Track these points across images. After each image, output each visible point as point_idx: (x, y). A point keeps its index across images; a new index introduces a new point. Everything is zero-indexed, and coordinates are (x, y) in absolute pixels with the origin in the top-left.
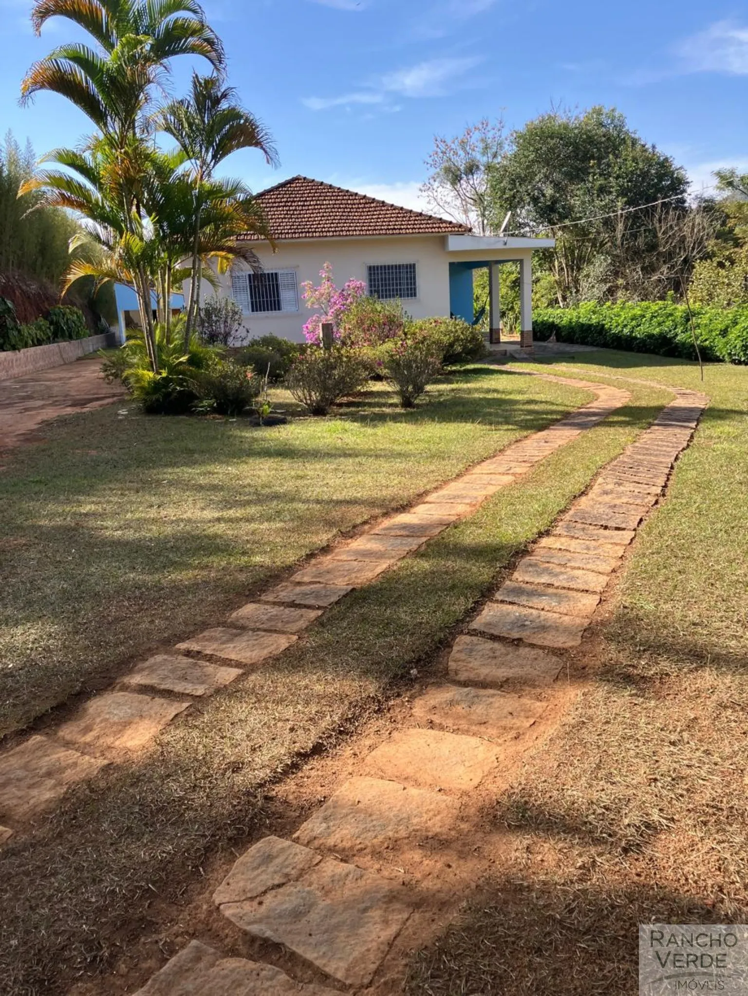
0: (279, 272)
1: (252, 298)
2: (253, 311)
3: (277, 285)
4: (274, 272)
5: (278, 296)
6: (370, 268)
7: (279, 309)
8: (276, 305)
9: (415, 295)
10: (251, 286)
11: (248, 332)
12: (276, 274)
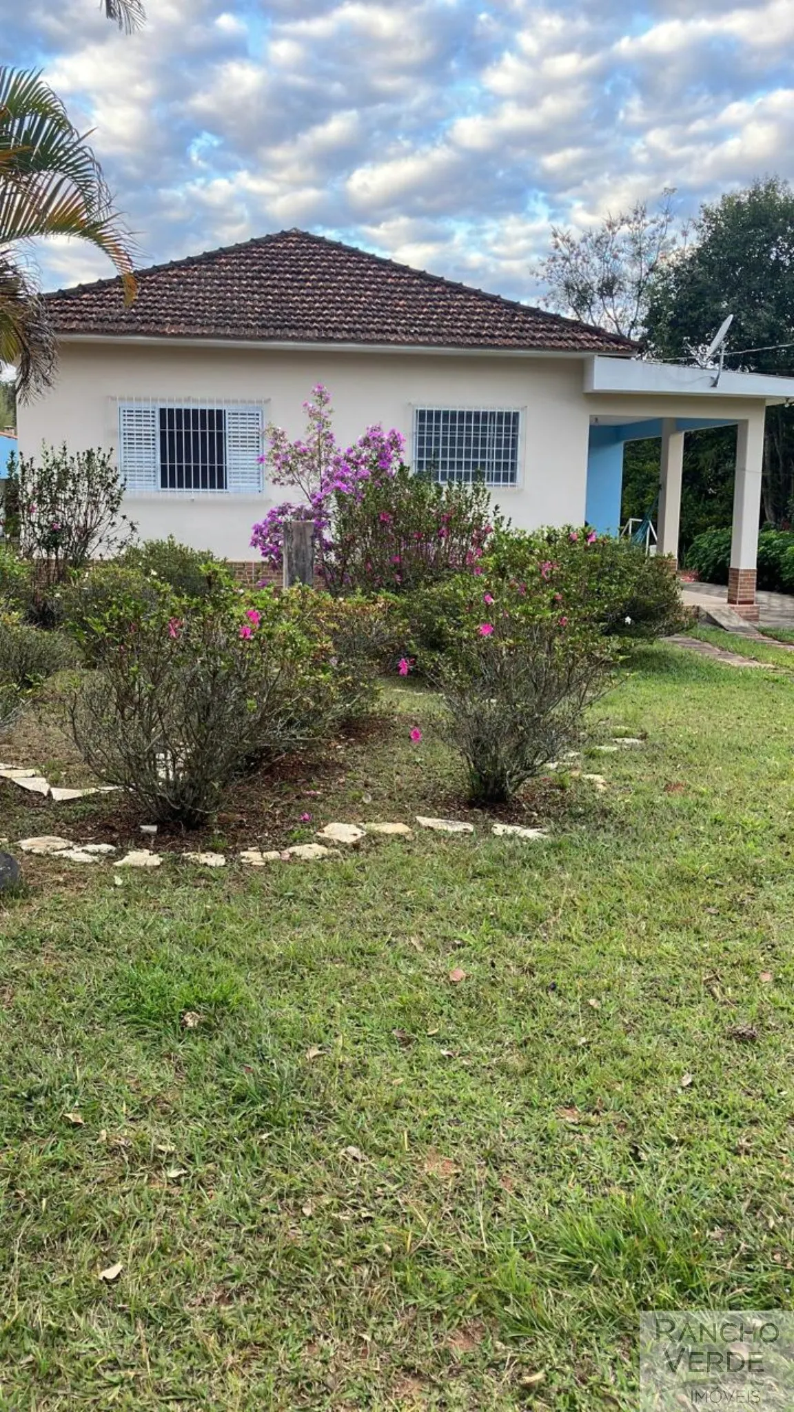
0: (227, 408)
1: (163, 459)
2: (164, 485)
3: (220, 435)
4: (216, 407)
5: (220, 461)
6: (422, 415)
7: (221, 486)
8: (215, 478)
9: (513, 478)
10: (163, 434)
11: (133, 529)
12: (219, 412)
